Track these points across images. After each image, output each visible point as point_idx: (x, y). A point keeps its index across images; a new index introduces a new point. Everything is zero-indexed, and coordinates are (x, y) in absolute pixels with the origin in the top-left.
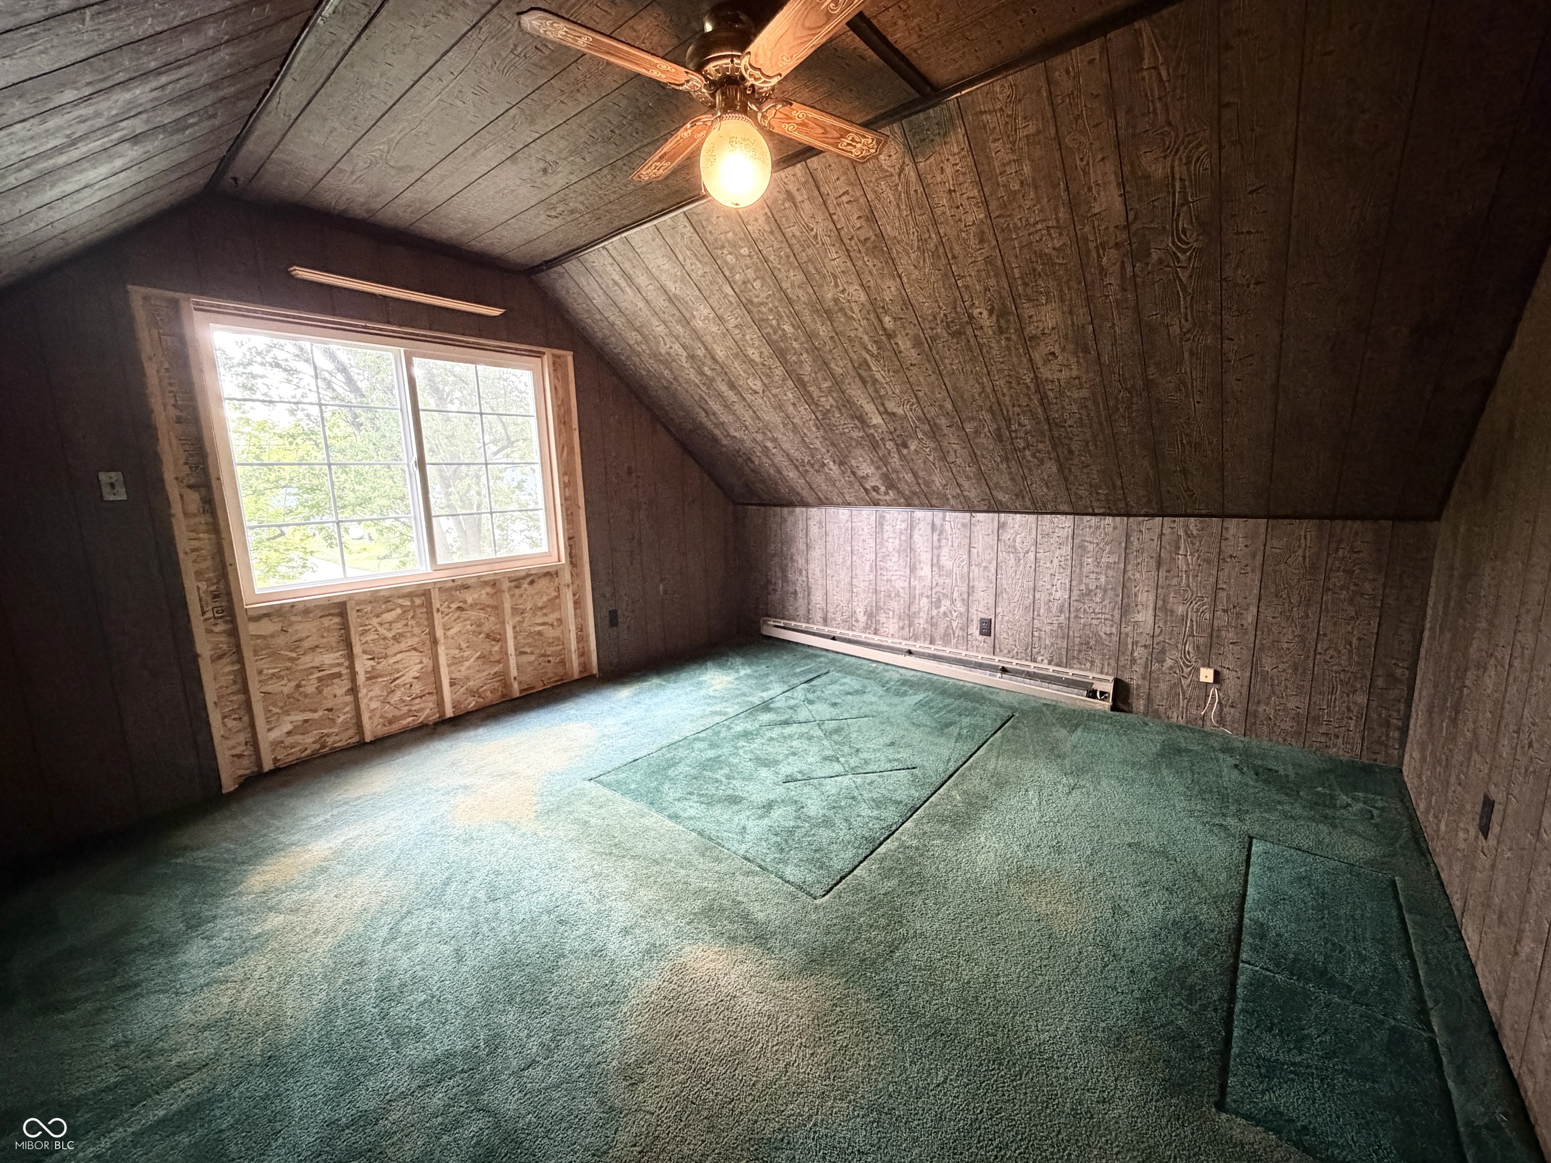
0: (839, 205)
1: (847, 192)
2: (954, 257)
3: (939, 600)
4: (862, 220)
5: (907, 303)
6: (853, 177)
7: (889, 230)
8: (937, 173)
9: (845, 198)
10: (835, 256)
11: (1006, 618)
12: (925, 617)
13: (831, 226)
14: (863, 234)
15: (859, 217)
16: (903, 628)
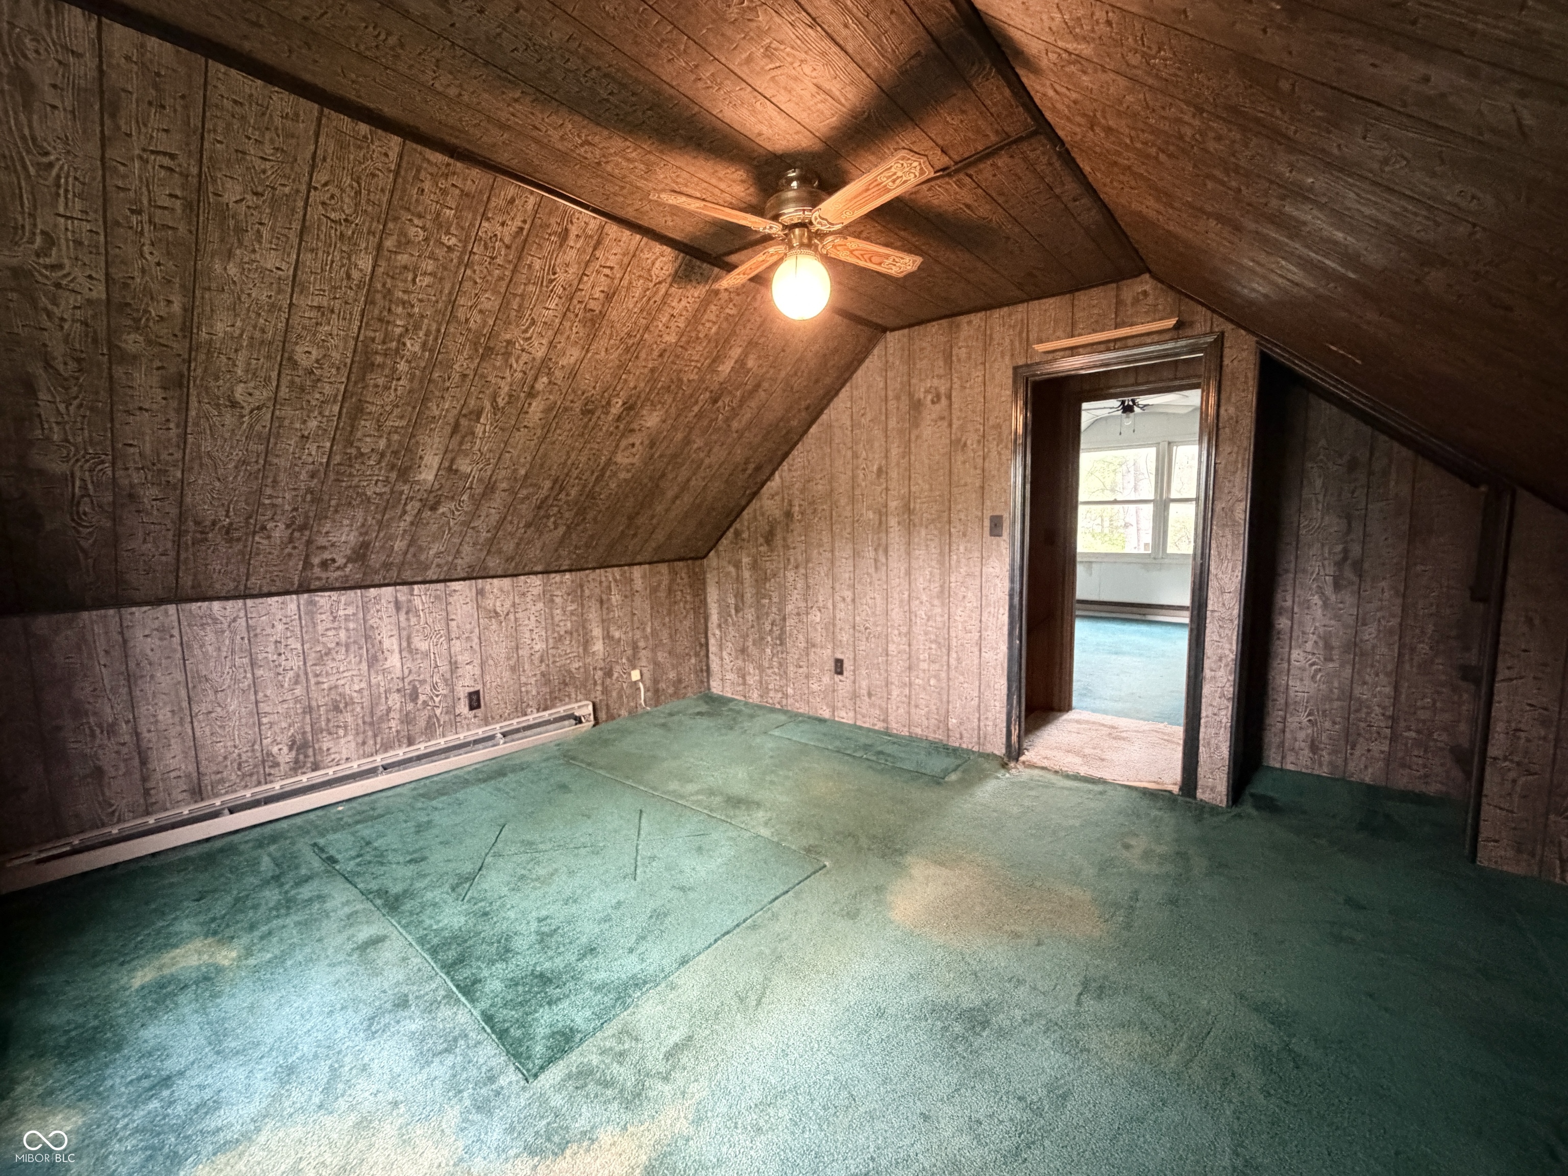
0: (598, 272)
1: (611, 268)
2: (637, 357)
3: (415, 689)
4: (602, 295)
5: (573, 374)
6: (626, 261)
7: (613, 315)
8: (676, 300)
9: (607, 271)
10: (552, 306)
11: (494, 684)
12: (397, 716)
13: (576, 283)
14: (592, 305)
15: (603, 291)
16: (364, 743)
